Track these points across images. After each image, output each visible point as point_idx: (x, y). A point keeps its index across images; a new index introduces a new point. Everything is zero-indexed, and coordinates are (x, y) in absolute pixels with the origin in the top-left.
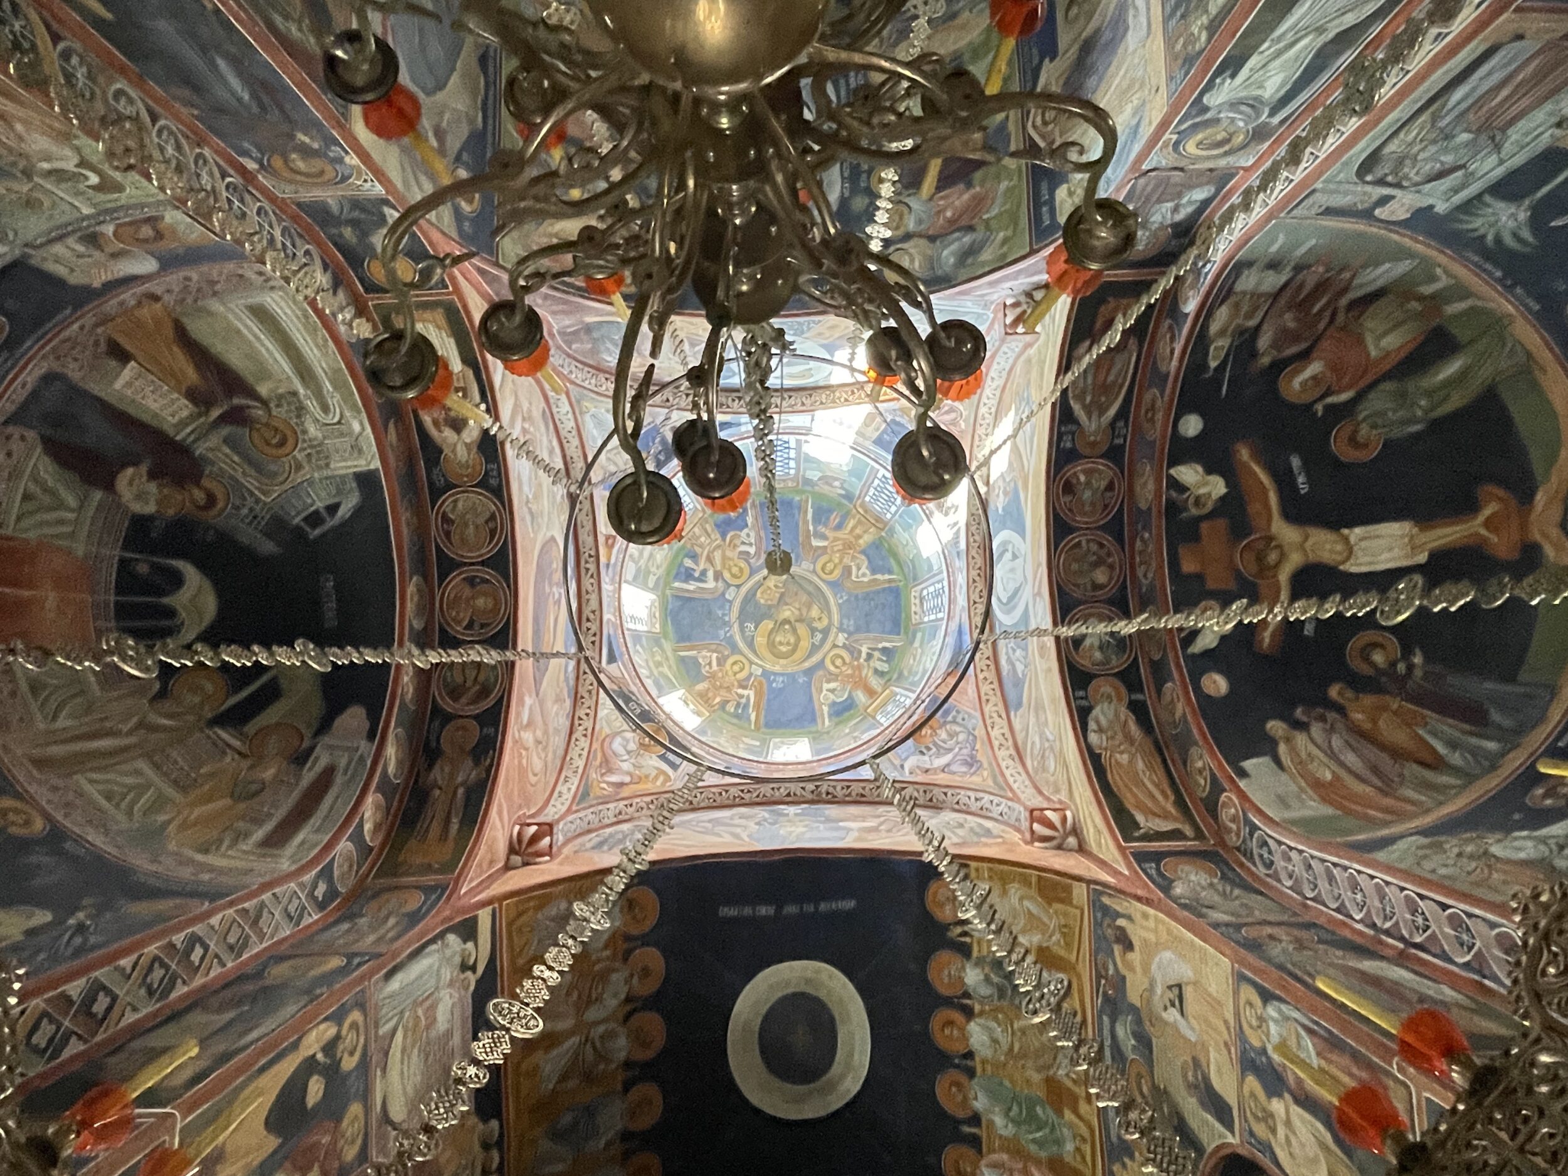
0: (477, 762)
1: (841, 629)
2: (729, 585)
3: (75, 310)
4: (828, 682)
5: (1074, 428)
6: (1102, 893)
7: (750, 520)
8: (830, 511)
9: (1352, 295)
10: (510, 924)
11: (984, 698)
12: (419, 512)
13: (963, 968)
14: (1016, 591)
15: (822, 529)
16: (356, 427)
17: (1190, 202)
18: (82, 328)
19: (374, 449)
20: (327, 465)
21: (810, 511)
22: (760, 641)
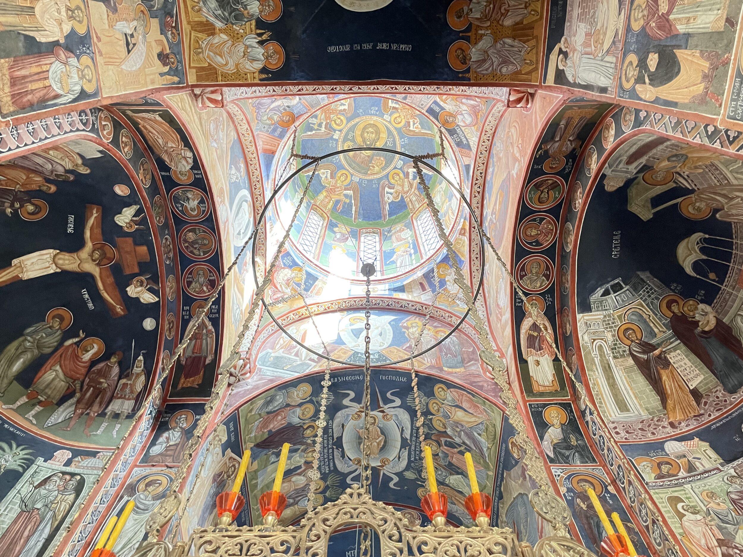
0: (546, 152)
1: (337, 140)
2: (401, 169)
3: (710, 427)
4: (345, 110)
5: (211, 316)
6: (179, 83)
7: (387, 207)
8: (342, 212)
9: (74, 400)
10: (536, 69)
11: (253, 144)
12: (561, 283)
13: (261, 12)
14: (237, 215)
15: (348, 201)
16: (586, 337)
17: (161, 444)
18: (710, 415)
19: (578, 325)
20: (605, 316)
21: (353, 212)
22: (384, 135)
